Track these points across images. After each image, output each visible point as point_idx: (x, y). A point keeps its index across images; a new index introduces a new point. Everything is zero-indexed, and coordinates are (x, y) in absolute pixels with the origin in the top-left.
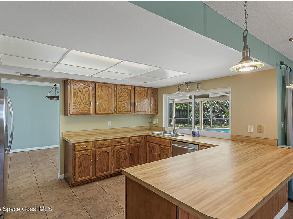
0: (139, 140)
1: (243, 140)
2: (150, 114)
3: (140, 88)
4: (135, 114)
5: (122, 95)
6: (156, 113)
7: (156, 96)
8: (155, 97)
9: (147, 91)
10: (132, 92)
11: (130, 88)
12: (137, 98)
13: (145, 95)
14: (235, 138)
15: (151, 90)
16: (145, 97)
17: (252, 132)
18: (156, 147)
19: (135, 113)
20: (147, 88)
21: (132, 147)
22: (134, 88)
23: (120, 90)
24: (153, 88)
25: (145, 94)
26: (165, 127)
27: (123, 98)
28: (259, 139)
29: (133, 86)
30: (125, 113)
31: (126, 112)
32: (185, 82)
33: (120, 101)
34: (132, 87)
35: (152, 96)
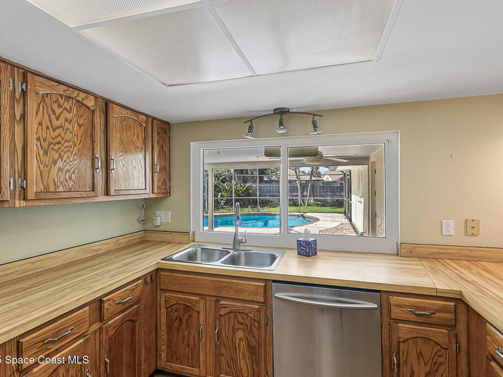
0: (137, 293)
1: (432, 254)
2: (152, 196)
3: (125, 111)
4: (106, 199)
5: (56, 123)
6: (167, 193)
7: (167, 145)
8: (165, 148)
9: (144, 125)
10: (99, 120)
11: (90, 103)
12: (115, 145)
13: (140, 137)
14: (411, 252)
15: (155, 125)
16: (140, 144)
17: (452, 235)
18: (202, 306)
19: (107, 193)
20: (144, 117)
21: (111, 332)
22: (103, 104)
23: (47, 100)
24: (159, 120)
25: (140, 133)
26: (194, 232)
27: (59, 135)
28: (471, 250)
29: (103, 98)
30: (66, 195)
31: (73, 195)
32: (275, 110)
33: (45, 145)
34: (99, 100)
35: (158, 143)
